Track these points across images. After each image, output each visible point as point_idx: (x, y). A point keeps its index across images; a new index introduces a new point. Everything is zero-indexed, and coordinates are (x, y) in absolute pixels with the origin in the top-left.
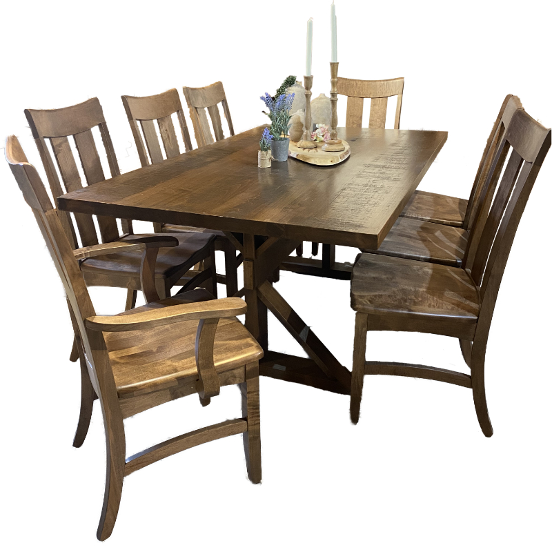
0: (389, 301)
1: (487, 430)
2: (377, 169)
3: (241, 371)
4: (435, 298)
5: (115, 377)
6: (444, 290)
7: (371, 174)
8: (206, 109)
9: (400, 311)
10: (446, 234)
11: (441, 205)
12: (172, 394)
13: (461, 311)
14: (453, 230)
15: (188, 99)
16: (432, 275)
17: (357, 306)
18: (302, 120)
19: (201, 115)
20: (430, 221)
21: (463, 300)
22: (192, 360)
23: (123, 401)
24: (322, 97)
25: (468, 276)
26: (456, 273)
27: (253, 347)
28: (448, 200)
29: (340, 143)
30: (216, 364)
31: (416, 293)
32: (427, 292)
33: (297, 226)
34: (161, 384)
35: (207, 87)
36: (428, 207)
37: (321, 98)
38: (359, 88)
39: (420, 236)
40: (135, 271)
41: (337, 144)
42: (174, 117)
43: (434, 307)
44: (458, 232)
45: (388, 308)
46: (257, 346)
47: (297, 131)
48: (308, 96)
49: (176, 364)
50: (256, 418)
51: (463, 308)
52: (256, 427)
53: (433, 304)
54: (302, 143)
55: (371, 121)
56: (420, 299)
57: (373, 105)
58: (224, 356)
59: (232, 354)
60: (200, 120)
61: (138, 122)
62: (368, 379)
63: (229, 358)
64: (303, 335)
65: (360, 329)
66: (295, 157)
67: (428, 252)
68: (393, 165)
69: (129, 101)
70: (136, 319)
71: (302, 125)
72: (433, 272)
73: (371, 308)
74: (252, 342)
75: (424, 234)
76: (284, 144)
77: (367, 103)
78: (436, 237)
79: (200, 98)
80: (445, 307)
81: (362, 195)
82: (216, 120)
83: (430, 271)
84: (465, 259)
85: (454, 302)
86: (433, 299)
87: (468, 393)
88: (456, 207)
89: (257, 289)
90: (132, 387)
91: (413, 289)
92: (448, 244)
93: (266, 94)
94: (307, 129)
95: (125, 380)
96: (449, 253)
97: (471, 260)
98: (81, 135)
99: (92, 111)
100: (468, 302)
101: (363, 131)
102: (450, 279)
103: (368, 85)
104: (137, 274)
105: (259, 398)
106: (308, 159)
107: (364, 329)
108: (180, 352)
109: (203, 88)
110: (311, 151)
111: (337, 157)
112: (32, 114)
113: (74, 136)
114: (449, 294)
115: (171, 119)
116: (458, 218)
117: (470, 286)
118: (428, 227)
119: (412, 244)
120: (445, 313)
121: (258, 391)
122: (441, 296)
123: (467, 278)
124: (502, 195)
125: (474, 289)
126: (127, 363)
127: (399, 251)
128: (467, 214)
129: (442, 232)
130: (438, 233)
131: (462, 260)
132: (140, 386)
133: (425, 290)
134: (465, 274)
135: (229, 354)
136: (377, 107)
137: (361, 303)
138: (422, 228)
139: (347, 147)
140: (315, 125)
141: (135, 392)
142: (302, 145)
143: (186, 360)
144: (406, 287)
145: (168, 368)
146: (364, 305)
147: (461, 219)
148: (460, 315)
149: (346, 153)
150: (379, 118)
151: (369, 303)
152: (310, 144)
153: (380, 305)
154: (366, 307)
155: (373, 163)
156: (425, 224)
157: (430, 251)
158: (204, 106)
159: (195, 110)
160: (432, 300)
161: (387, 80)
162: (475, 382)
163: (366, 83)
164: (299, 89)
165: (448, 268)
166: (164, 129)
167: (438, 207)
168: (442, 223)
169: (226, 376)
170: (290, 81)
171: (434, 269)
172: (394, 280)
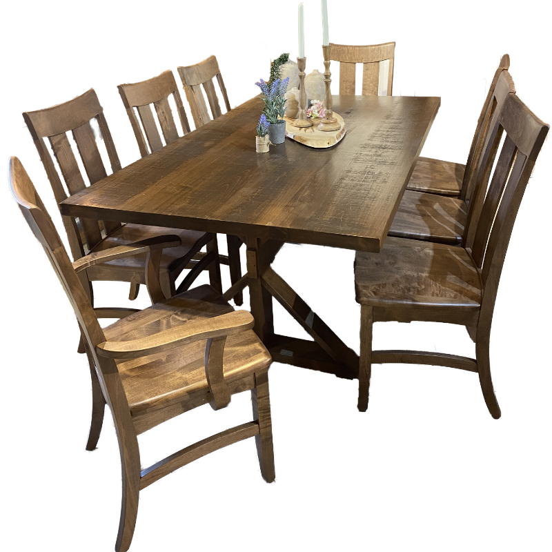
0: (393, 291)
1: (495, 412)
2: (374, 150)
3: (251, 378)
4: (438, 284)
5: (127, 394)
6: (446, 274)
7: (368, 158)
8: (201, 85)
9: (405, 302)
10: (444, 207)
11: (438, 172)
12: (184, 406)
13: (464, 298)
14: (450, 201)
15: (183, 79)
16: (434, 257)
17: (362, 299)
18: (297, 98)
19: (197, 93)
20: (428, 192)
21: (465, 285)
22: (201, 371)
23: (136, 418)
24: (316, 72)
25: (469, 256)
26: (455, 252)
27: (262, 353)
28: (444, 165)
29: (336, 122)
30: (225, 375)
31: (419, 280)
32: (429, 277)
33: (300, 230)
34: (173, 399)
35: (201, 63)
36: (426, 176)
37: (315, 75)
38: (351, 53)
39: (419, 210)
40: (139, 266)
41: (332, 123)
42: (171, 99)
43: (437, 295)
44: (456, 204)
45: (393, 299)
46: (265, 353)
47: (292, 109)
48: (302, 77)
49: (187, 376)
50: (267, 421)
51: (466, 295)
52: (267, 429)
53: (436, 292)
54: (299, 122)
55: (364, 85)
56: (423, 287)
57: (366, 70)
58: (233, 365)
59: (241, 363)
60: (196, 97)
61: (135, 109)
62: (375, 368)
63: (238, 367)
64: (309, 321)
65: (366, 321)
66: (292, 138)
67: (428, 229)
68: (389, 144)
69: (125, 89)
70: (146, 345)
71: (297, 103)
72: (434, 253)
73: (375, 300)
74: (260, 348)
75: (423, 208)
76: (281, 127)
77: (359, 67)
78: (435, 210)
79: (195, 75)
80: (448, 295)
81: (361, 185)
82: (211, 95)
83: (431, 252)
84: (464, 237)
85: (456, 287)
86: (436, 285)
87: (475, 376)
88: (451, 173)
89: (261, 278)
90: (144, 405)
91: (416, 275)
92: (447, 218)
93: (261, 80)
94: (302, 108)
95: (137, 395)
96: (449, 229)
97: (471, 238)
98: (80, 129)
99: (89, 103)
100: (470, 288)
101: (357, 99)
102: (451, 260)
103: (359, 50)
104: (143, 268)
105: (269, 402)
106: (305, 141)
107: (370, 321)
108: (189, 361)
109: (197, 65)
110: (307, 130)
111: (333, 138)
112: (30, 117)
113: (72, 131)
114: (451, 278)
115: (167, 101)
116: (454, 187)
117: (471, 268)
118: (426, 199)
119: (412, 220)
120: (449, 302)
121: (268, 395)
122: (443, 282)
123: (468, 258)
124: (499, 180)
125: (474, 270)
126: (138, 376)
127: (400, 229)
128: (465, 184)
129: (440, 203)
130: (436, 206)
131: (462, 237)
132: (152, 402)
133: (427, 275)
134: (466, 254)
135: (238, 363)
136: (369, 72)
137: (365, 295)
138: (421, 200)
139: (342, 124)
140: (310, 101)
141: (147, 410)
142: (298, 124)
143: (195, 371)
144: (409, 273)
145: (178, 381)
146: (369, 297)
147: (458, 188)
148: (463, 303)
149: (342, 133)
150: (371, 83)
151: (373, 294)
152: (307, 123)
153: (384, 296)
154: (371, 299)
155: (370, 142)
156: (423, 196)
157: (430, 227)
158: (199, 82)
159: (190, 88)
160: (435, 287)
161: (378, 45)
162: (480, 365)
163: (358, 48)
164: (293, 66)
165: (449, 248)
166: (161, 111)
167: (435, 174)
168: (440, 194)
169: (237, 385)
170: (284, 59)
171: (434, 250)
172: (396, 266)
